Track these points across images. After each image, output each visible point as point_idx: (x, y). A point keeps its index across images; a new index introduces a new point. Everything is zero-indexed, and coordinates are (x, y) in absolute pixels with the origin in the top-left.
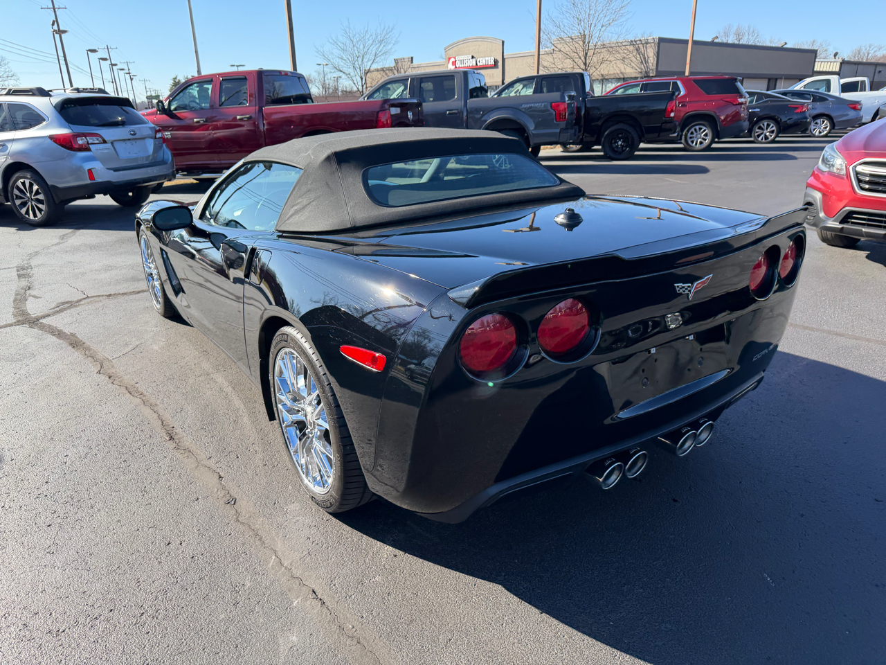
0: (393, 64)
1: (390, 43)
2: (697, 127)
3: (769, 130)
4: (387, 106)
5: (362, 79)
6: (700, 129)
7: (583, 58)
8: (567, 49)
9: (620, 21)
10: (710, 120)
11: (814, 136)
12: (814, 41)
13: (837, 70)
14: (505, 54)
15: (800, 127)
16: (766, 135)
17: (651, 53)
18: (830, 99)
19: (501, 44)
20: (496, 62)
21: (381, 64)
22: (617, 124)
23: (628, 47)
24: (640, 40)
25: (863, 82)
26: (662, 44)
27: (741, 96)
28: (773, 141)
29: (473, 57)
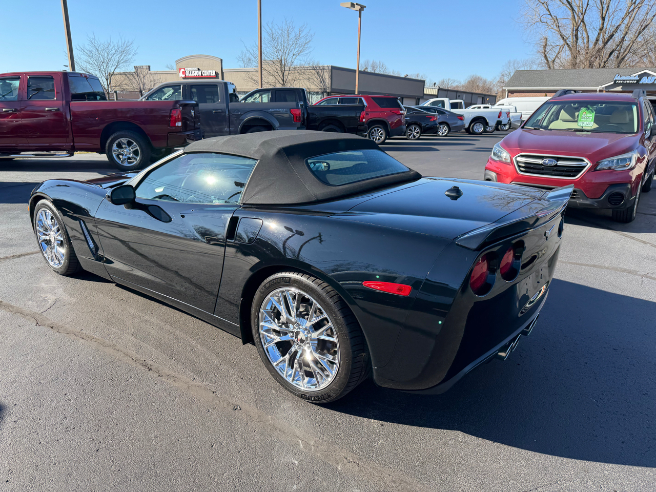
0: (133, 70)
1: (130, 54)
2: (376, 129)
3: (415, 132)
4: (178, 106)
5: (107, 80)
6: (378, 130)
7: (281, 76)
8: (270, 69)
9: (305, 53)
10: (383, 124)
11: (439, 136)
12: (418, 75)
13: (436, 94)
14: (223, 69)
15: (433, 130)
16: (414, 135)
17: (327, 76)
18: (447, 113)
19: (220, 61)
20: (217, 74)
21: (123, 69)
22: (328, 125)
23: (311, 71)
24: (319, 67)
25: (461, 103)
26: (333, 70)
27: (401, 110)
28: (418, 139)
29: (199, 69)
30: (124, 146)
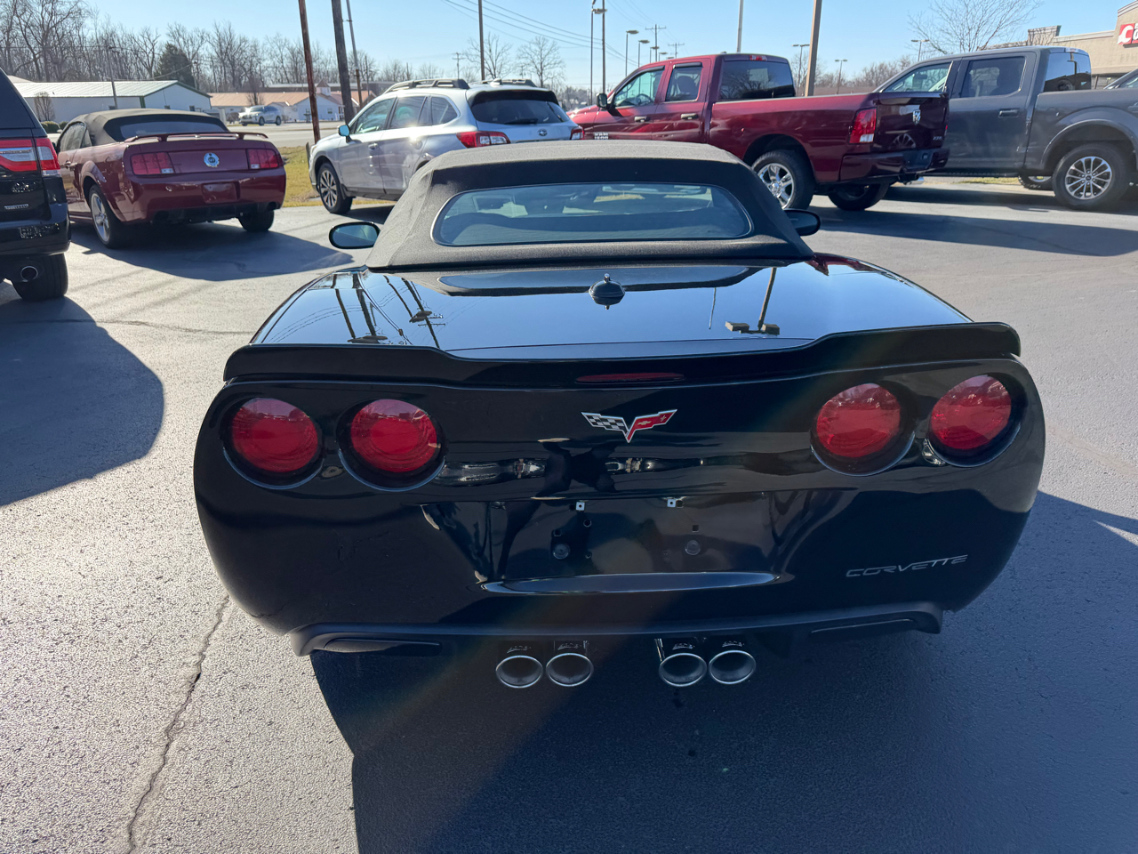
4: (872, 103)
21: (1006, 37)
30: (772, 178)
